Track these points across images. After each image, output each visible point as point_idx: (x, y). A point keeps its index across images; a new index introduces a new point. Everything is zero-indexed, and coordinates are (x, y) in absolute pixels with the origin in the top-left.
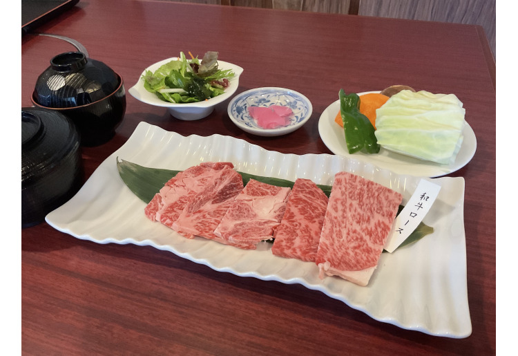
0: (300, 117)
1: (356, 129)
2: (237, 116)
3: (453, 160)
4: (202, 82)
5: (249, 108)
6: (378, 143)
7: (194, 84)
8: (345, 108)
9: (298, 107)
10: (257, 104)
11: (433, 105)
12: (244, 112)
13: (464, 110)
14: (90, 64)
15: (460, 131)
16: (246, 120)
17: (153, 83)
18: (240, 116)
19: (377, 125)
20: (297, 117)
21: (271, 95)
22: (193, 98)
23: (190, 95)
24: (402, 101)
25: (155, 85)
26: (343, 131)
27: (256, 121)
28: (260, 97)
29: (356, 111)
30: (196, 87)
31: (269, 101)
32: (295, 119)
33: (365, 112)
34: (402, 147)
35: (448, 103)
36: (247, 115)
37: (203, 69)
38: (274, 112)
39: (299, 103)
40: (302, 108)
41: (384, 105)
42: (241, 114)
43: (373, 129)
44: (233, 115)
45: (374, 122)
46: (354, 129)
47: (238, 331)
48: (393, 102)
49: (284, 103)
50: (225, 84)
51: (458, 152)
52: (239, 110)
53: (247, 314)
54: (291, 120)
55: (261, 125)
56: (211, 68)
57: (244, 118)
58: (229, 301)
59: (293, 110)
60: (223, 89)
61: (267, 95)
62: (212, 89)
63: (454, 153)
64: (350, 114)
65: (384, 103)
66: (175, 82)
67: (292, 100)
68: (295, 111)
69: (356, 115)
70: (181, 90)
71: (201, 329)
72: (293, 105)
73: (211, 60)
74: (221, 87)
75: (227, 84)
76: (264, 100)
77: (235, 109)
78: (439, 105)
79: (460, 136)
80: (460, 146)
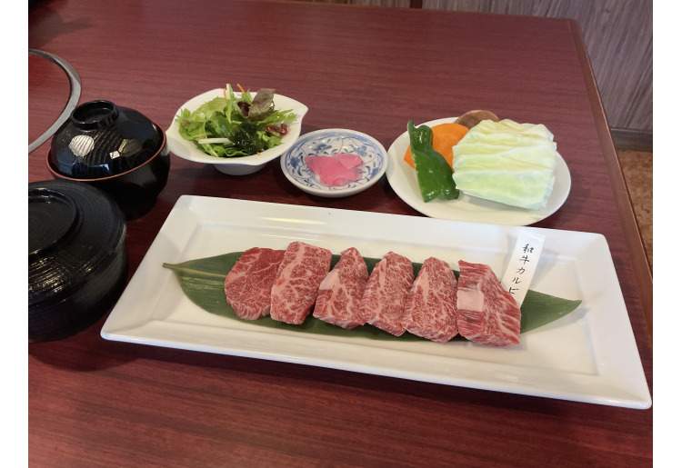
0: (372, 168)
1: (431, 172)
2: (293, 171)
3: (544, 204)
4: (253, 130)
5: (306, 159)
6: (457, 188)
7: (242, 132)
8: (416, 145)
9: (369, 153)
10: (315, 152)
11: (520, 139)
12: (300, 164)
13: (555, 144)
14: (122, 115)
15: (551, 171)
16: (305, 175)
17: (190, 128)
18: (296, 170)
19: (454, 166)
20: (368, 167)
21: (332, 138)
22: (241, 152)
23: (237, 147)
24: (483, 136)
25: (193, 130)
26: (415, 173)
27: (318, 177)
28: (318, 143)
29: (428, 148)
30: (245, 137)
31: (330, 147)
32: (366, 170)
33: (439, 148)
34: (486, 193)
35: (536, 137)
36: (304, 168)
37: (255, 110)
38: (339, 162)
39: (369, 148)
40: (373, 155)
41: (462, 141)
42: (297, 167)
43: (450, 171)
44: (288, 171)
45: (451, 162)
46: (427, 171)
47: (310, 424)
48: (472, 136)
49: (350, 149)
50: (283, 131)
51: (549, 195)
52: (294, 163)
53: (320, 404)
54: (362, 172)
55: (324, 181)
56: (265, 110)
57: (302, 172)
58: (297, 390)
59: (363, 159)
60: (280, 138)
61: (327, 139)
62: (266, 138)
63: (545, 197)
64: (422, 153)
65: (461, 137)
66: (218, 130)
67: (359, 144)
68: (365, 159)
69: (428, 154)
70: (225, 140)
71: (267, 426)
72: (363, 152)
73: (265, 99)
74: (278, 134)
75: (286, 131)
76: (324, 145)
77: (289, 161)
78: (527, 140)
79: (552, 176)
80: (551, 188)
